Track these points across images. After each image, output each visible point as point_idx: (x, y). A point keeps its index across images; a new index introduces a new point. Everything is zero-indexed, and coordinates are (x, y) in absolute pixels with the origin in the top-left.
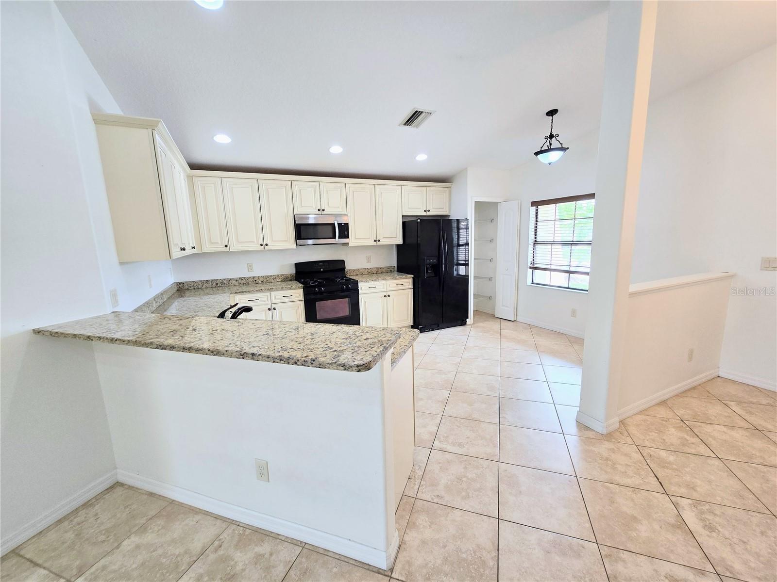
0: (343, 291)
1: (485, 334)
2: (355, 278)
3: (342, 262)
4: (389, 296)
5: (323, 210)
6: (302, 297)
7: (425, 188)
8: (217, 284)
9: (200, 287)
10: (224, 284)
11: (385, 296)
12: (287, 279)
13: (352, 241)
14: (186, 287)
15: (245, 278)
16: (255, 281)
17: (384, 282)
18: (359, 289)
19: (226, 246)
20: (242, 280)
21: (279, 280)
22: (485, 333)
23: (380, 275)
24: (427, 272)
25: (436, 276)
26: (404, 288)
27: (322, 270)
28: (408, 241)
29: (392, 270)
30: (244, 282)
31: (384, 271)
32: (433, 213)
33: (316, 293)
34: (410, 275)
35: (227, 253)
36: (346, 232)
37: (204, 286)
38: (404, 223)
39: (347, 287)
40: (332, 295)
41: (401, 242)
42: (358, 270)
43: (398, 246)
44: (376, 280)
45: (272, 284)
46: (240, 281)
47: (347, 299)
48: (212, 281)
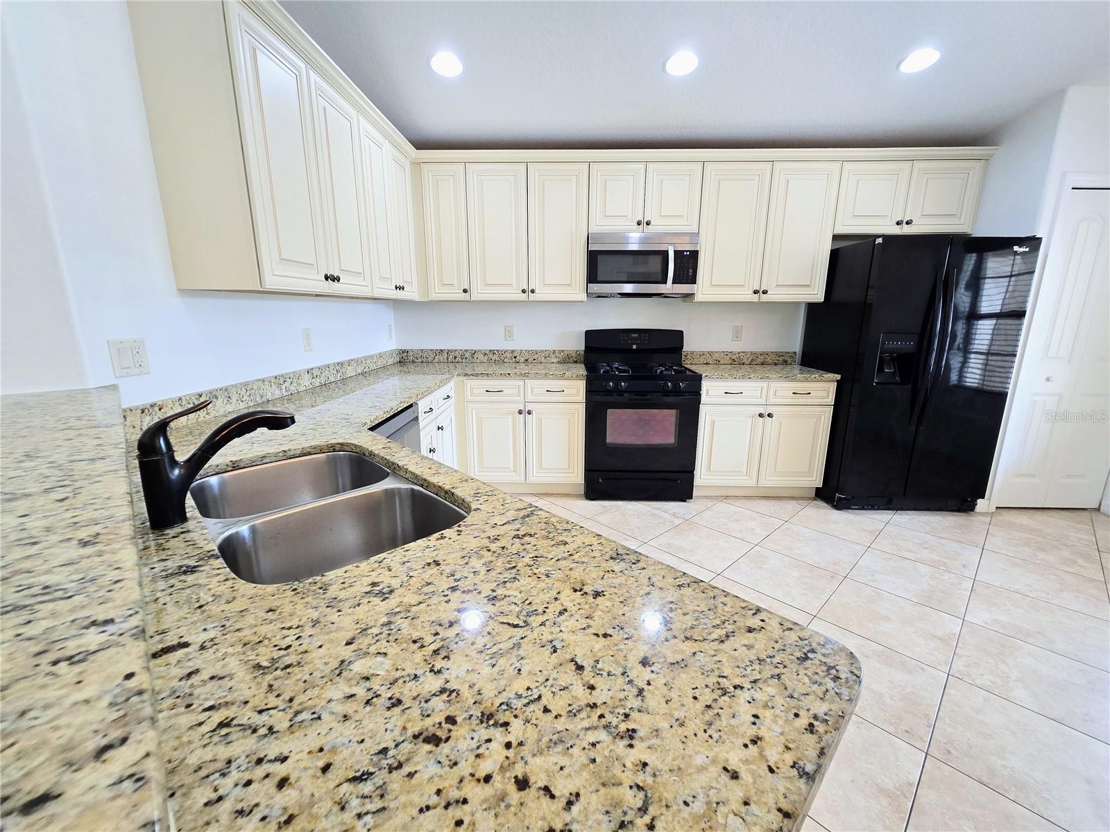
0: (667, 393)
1: (1041, 555)
2: (698, 369)
3: (679, 335)
4: (770, 415)
5: (648, 224)
6: (582, 396)
7: (907, 165)
8: (455, 358)
9: (430, 359)
10: (466, 358)
11: (761, 415)
12: (569, 359)
13: (704, 289)
14: (411, 358)
15: (498, 351)
16: (515, 357)
17: (764, 384)
18: (703, 393)
19: (465, 291)
20: (494, 354)
21: (555, 360)
22: (1041, 549)
23: (758, 367)
24: (881, 370)
25: (904, 382)
26: (808, 400)
27: (634, 347)
28: (839, 295)
29: (789, 360)
30: (497, 359)
31: (769, 360)
32: (920, 227)
33: (609, 392)
34: (831, 376)
35: (466, 304)
36: (691, 270)
37: (436, 360)
38: (834, 255)
39: (676, 385)
40: (641, 400)
41: (820, 298)
42: (710, 353)
43: (812, 308)
44: (743, 377)
45: (540, 366)
46: (490, 356)
47: (674, 412)
48: (449, 352)
